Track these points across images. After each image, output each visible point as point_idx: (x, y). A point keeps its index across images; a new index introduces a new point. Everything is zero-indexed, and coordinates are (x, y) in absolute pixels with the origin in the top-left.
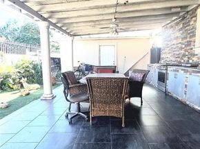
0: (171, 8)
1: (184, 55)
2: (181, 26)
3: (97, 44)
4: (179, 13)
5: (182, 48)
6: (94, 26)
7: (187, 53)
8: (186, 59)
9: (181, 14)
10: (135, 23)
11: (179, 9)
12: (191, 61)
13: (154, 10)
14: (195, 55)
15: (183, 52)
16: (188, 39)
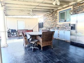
0: (49, 9)
1: (54, 25)
2: (51, 15)
3: (16, 20)
4: (50, 11)
5: (52, 23)
6: (20, 12)
7: (54, 24)
8: (54, 26)
9: (51, 12)
10: (36, 13)
11: (51, 10)
12: (56, 27)
13: (45, 9)
14: (57, 25)
15: (53, 24)
16: (55, 20)
